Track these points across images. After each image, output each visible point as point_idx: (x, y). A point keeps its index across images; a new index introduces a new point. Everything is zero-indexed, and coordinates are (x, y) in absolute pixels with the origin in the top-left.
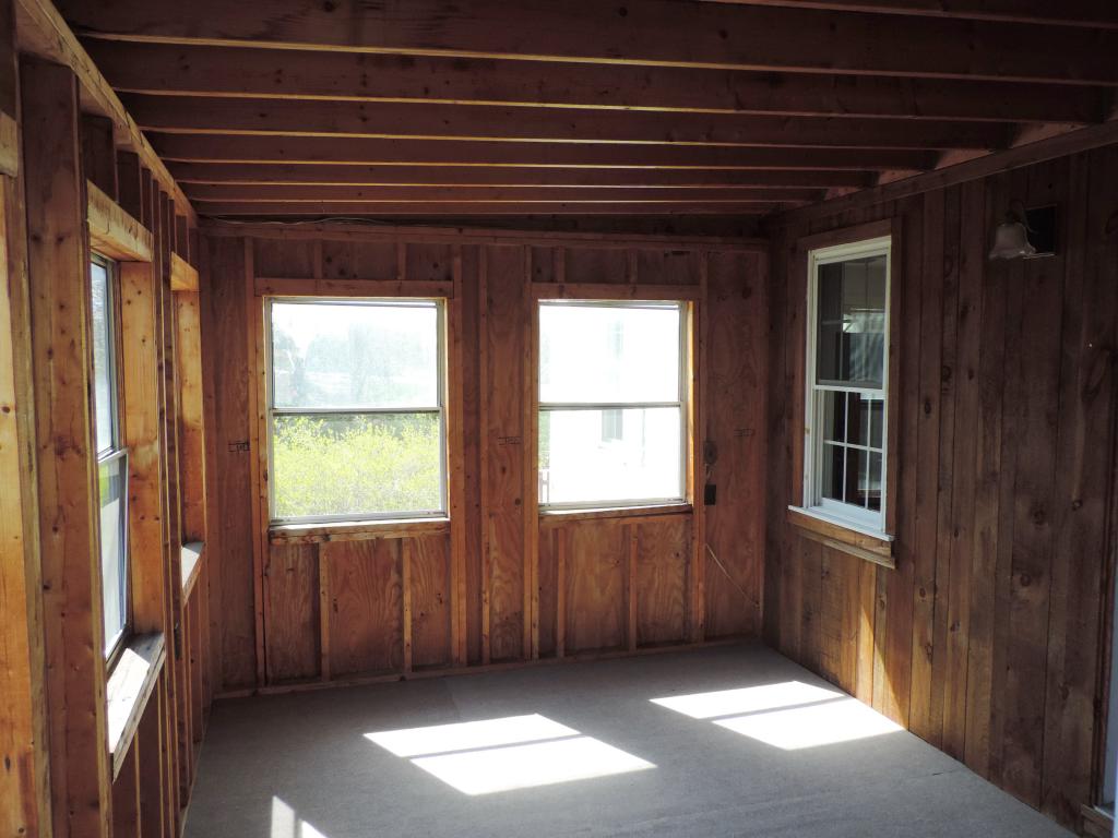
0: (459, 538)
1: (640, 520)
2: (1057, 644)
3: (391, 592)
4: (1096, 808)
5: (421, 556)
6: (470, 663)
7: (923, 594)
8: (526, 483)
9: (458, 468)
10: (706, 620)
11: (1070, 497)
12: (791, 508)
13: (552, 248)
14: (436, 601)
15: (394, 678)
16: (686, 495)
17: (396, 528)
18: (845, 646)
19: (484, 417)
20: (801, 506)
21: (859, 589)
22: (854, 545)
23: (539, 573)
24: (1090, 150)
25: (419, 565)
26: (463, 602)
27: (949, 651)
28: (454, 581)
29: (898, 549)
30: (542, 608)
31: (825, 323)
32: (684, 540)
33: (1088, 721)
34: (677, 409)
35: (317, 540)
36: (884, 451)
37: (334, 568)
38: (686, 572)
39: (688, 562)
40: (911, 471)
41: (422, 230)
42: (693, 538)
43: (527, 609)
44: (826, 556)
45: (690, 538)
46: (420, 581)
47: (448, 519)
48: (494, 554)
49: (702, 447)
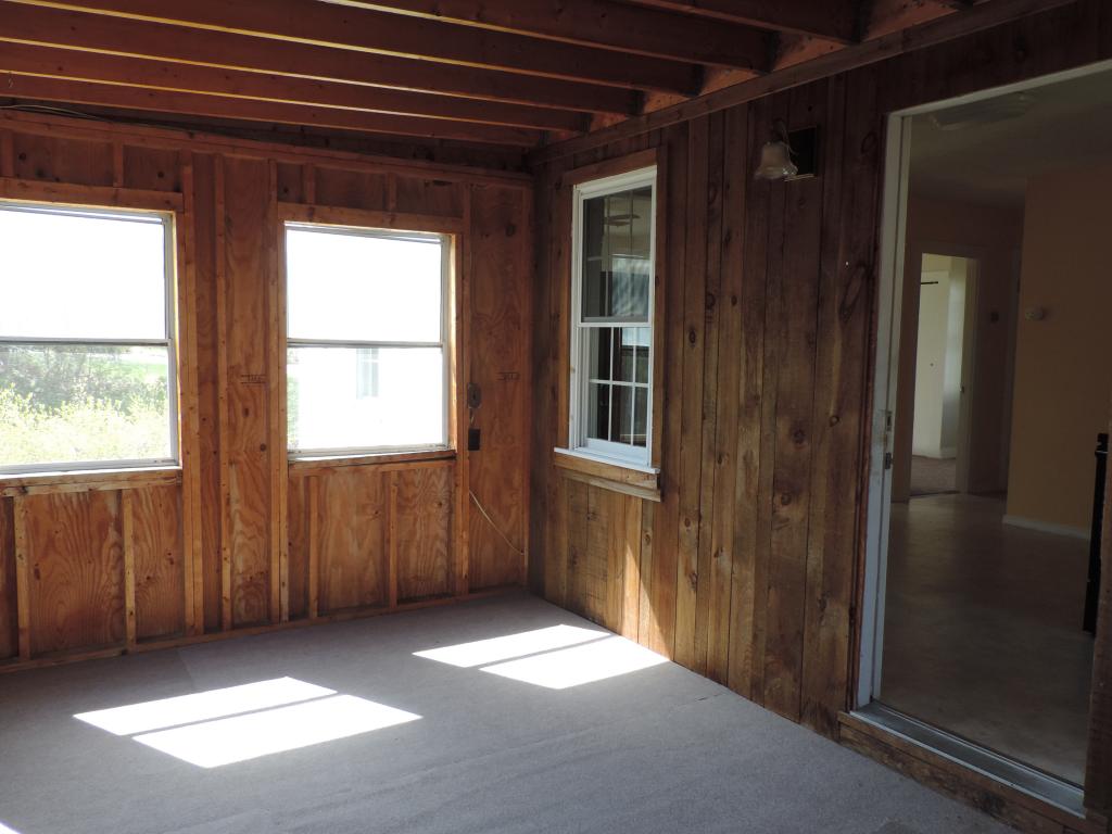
0: (193, 489)
1: (401, 466)
2: (815, 558)
3: (108, 552)
4: (852, 713)
5: (146, 511)
6: (208, 630)
7: (687, 524)
8: (272, 426)
9: (191, 408)
10: (471, 570)
11: (827, 414)
12: (557, 450)
13: (301, 166)
14: (165, 562)
15: (114, 652)
16: (449, 440)
17: (114, 478)
18: (611, 586)
19: (223, 351)
20: (567, 447)
21: (624, 528)
22: (621, 482)
23: (289, 526)
24: (847, 72)
25: (145, 522)
26: (199, 562)
27: (714, 579)
28: (188, 539)
29: (664, 482)
30: (292, 566)
31: (590, 259)
32: (447, 488)
33: (843, 629)
34: (439, 349)
35: (10, 493)
36: (650, 386)
37: (34, 528)
38: (449, 522)
39: (451, 511)
40: (677, 402)
41: (144, 130)
42: (456, 485)
43: (275, 565)
44: (592, 495)
45: (453, 486)
46: (146, 540)
47: (180, 468)
48: (235, 507)
49: (465, 391)
